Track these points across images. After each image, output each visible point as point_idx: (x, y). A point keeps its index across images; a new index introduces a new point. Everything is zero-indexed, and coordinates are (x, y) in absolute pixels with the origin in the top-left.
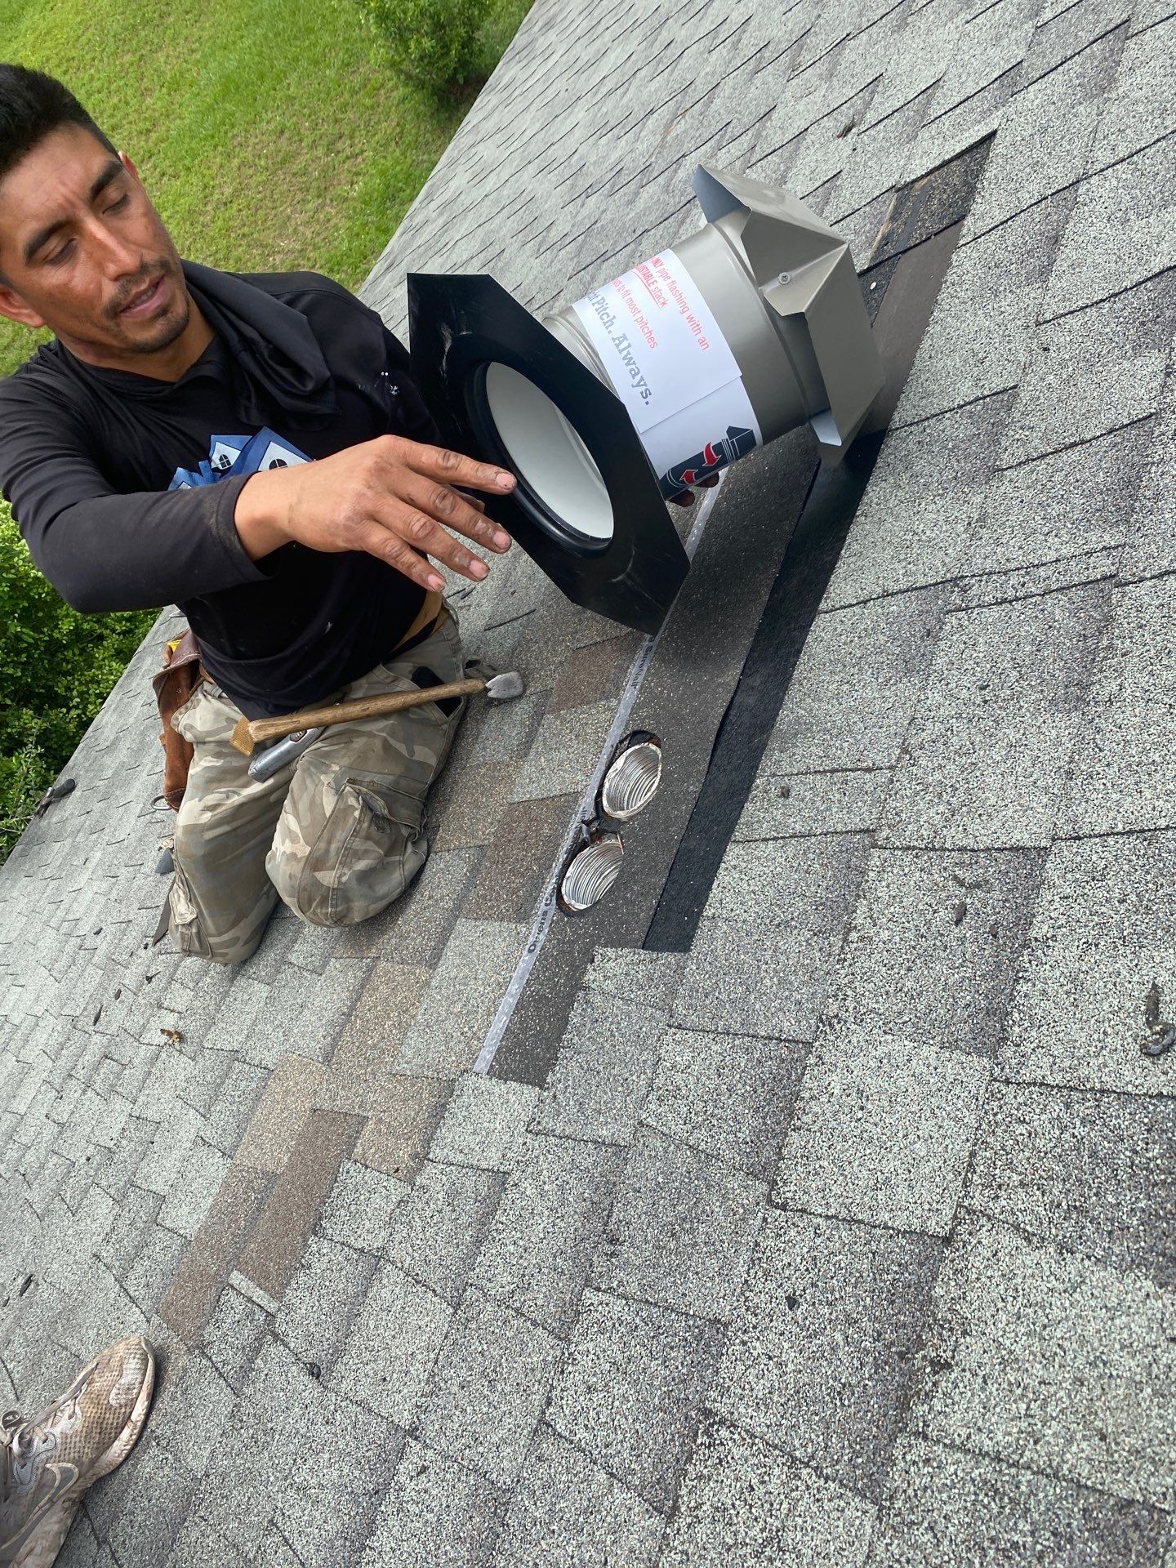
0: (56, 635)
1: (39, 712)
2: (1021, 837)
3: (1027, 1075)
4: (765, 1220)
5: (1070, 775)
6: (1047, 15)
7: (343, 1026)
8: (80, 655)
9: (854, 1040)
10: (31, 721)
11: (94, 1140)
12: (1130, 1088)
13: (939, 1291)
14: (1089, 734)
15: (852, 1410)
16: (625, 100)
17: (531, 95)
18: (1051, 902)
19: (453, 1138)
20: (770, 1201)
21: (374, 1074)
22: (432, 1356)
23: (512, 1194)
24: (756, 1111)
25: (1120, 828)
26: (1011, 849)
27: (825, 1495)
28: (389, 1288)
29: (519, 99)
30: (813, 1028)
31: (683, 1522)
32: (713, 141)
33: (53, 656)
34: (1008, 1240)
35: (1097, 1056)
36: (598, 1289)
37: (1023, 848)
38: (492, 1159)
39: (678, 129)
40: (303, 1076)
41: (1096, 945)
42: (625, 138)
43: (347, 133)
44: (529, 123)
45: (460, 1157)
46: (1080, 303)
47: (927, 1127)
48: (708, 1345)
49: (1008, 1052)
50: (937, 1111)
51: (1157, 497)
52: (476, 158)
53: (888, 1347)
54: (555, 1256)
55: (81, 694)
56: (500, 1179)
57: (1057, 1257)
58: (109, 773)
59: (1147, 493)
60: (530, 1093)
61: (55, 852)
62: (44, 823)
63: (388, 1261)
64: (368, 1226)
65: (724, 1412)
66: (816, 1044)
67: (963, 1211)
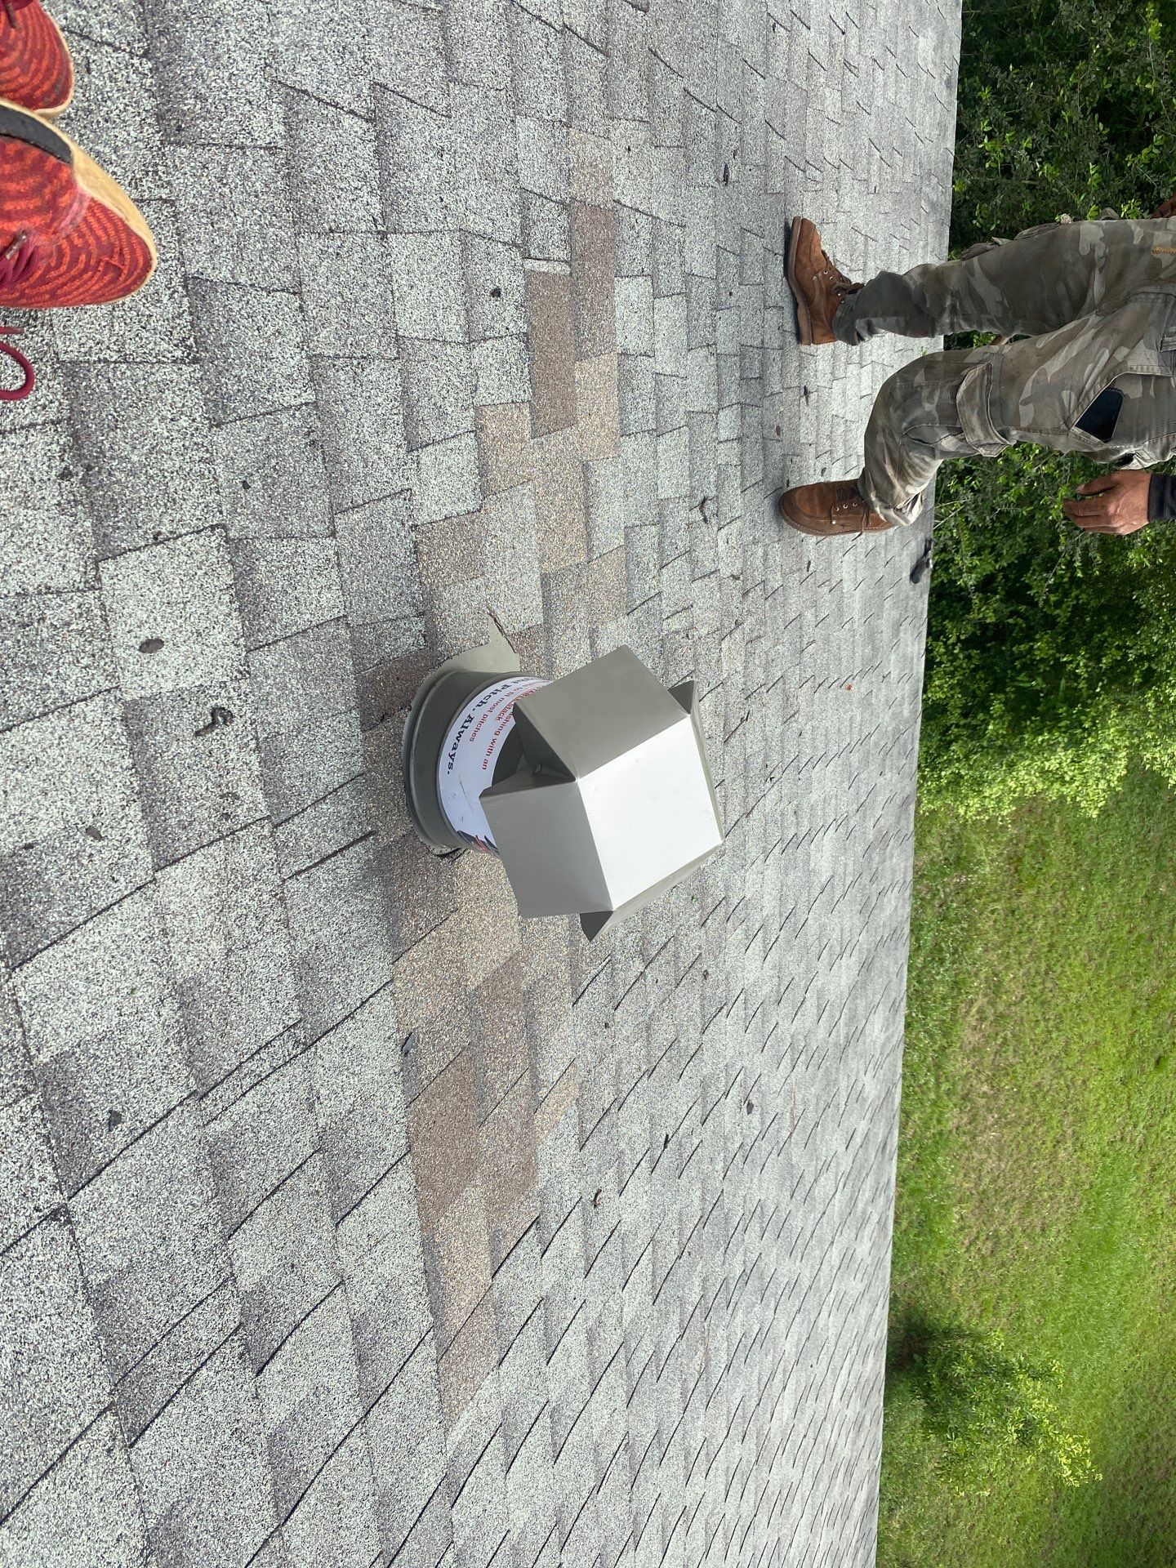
0: (1001, 696)
1: (983, 626)
2: (177, 871)
3: (98, 701)
4: (221, 512)
5: (164, 932)
6: (449, 1557)
7: (587, 498)
8: (974, 692)
9: (221, 670)
10: (987, 612)
11: (734, 310)
12: (30, 725)
13: (87, 524)
14: (165, 969)
15: (104, 415)
16: (756, 1373)
17: (840, 1352)
18: (137, 833)
19: (461, 457)
20: (224, 527)
21: (544, 473)
22: (397, 294)
23: (399, 438)
24: (261, 586)
25: (115, 908)
26: (178, 860)
27: (95, 349)
28: (453, 326)
29: (849, 1345)
30: (250, 664)
31: (176, 280)
32: (664, 1359)
33: (996, 679)
34: (60, 582)
35: (60, 737)
36: (306, 404)
37: (170, 865)
38: (426, 457)
39: (698, 1359)
40: (597, 443)
42: (739, 1337)
43: (989, 1259)
44: (829, 1324)
45: (451, 445)
46: (319, 1310)
48: (216, 406)
49: (118, 711)
51: (198, 1172)
52: (859, 1275)
53: (100, 468)
54: (347, 411)
56: (413, 445)
57: (26, 586)
58: (887, 604)
59: (206, 1173)
60: (422, 518)
62: (921, 536)
63: (463, 344)
64: (490, 360)
65: (184, 367)
66: (244, 654)
67: (97, 586)
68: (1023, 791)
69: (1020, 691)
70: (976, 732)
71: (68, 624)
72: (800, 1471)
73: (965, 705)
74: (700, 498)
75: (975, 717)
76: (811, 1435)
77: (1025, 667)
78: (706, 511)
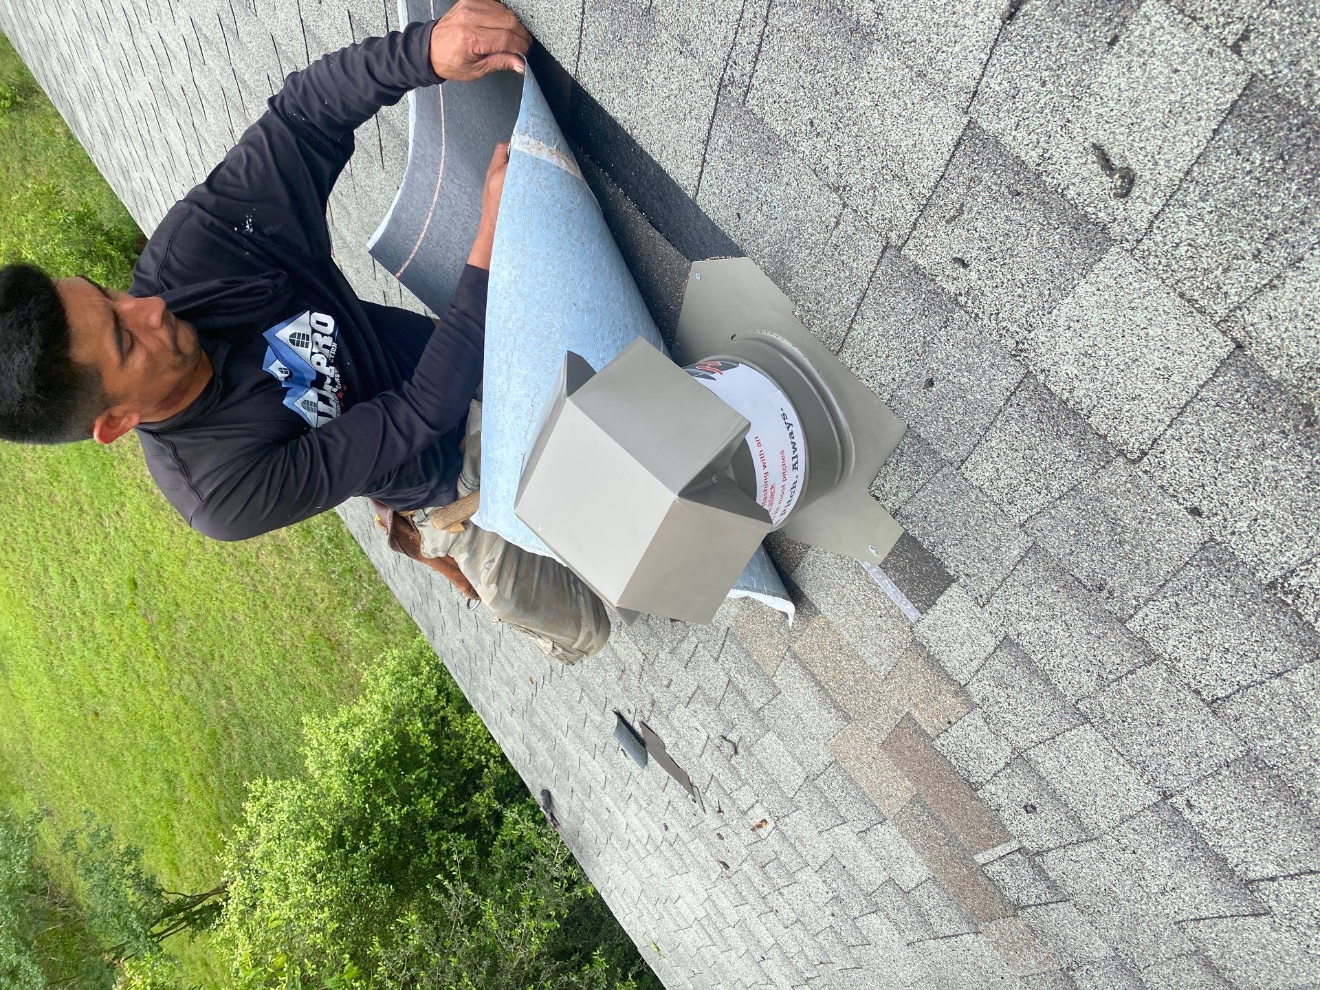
0: (429, 751)
1: (478, 788)
2: (950, 137)
3: (1142, 225)
4: (1146, 472)
5: (922, 75)
7: (828, 695)
8: (450, 739)
9: (1043, 339)
10: (482, 800)
11: (821, 905)
12: (1197, 152)
13: (1275, 373)
14: (897, 44)
18: (1015, 139)
19: (958, 660)
20: (1134, 462)
21: (878, 692)
22: (1115, 755)
23: (1023, 641)
24: (1059, 437)
25: (985, 58)
26: (956, 147)
28: (1047, 761)
30: (1018, 364)
33: (442, 759)
34: (1265, 303)
35: (1156, 163)
36: (1131, 616)
37: (960, 138)
38: (990, 642)
40: (852, 742)
41: (1069, 121)
45: (975, 664)
47: (1140, 318)
48: (1220, 559)
49: (1115, 230)
50: (1132, 305)
53: (1297, 430)
54: (1088, 634)
55: (480, 753)
56: (1007, 643)
57: (1298, 273)
58: (550, 763)
60: (954, 590)
61: (589, 826)
62: (564, 825)
63: (1026, 750)
64: (991, 751)
65: (1278, 573)
66: (1031, 368)
67: (1222, 324)
68: (365, 696)
69: (419, 764)
70: (427, 712)
71: (1225, 271)
72: (133, 104)
73: (449, 726)
74: (740, 750)
75: (436, 723)
76: (146, 136)
77: (429, 782)
78: (730, 745)
